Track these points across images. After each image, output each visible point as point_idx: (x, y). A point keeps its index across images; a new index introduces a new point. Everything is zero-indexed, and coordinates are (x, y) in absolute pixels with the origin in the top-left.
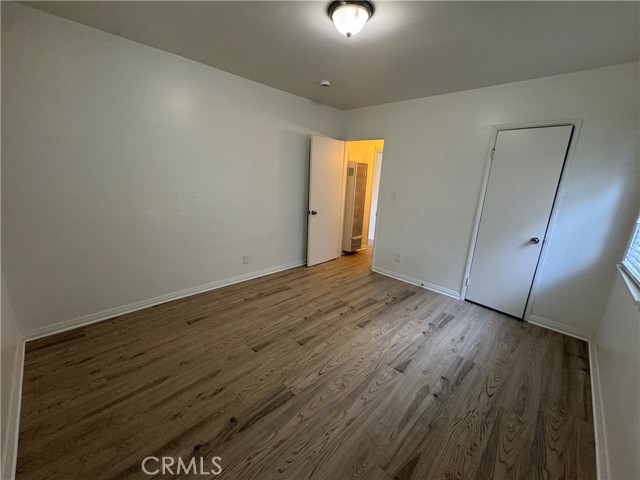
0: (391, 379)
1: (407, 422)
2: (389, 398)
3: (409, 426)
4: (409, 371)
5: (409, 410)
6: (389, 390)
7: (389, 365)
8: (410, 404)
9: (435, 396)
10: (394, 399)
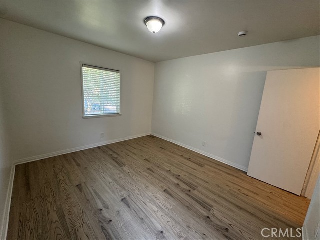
0: (119, 195)
1: (95, 193)
2: (109, 191)
3: (93, 194)
4: (122, 204)
5: (99, 196)
6: (113, 192)
7: (129, 196)
8: (103, 197)
9: (101, 210)
10: (107, 192)
